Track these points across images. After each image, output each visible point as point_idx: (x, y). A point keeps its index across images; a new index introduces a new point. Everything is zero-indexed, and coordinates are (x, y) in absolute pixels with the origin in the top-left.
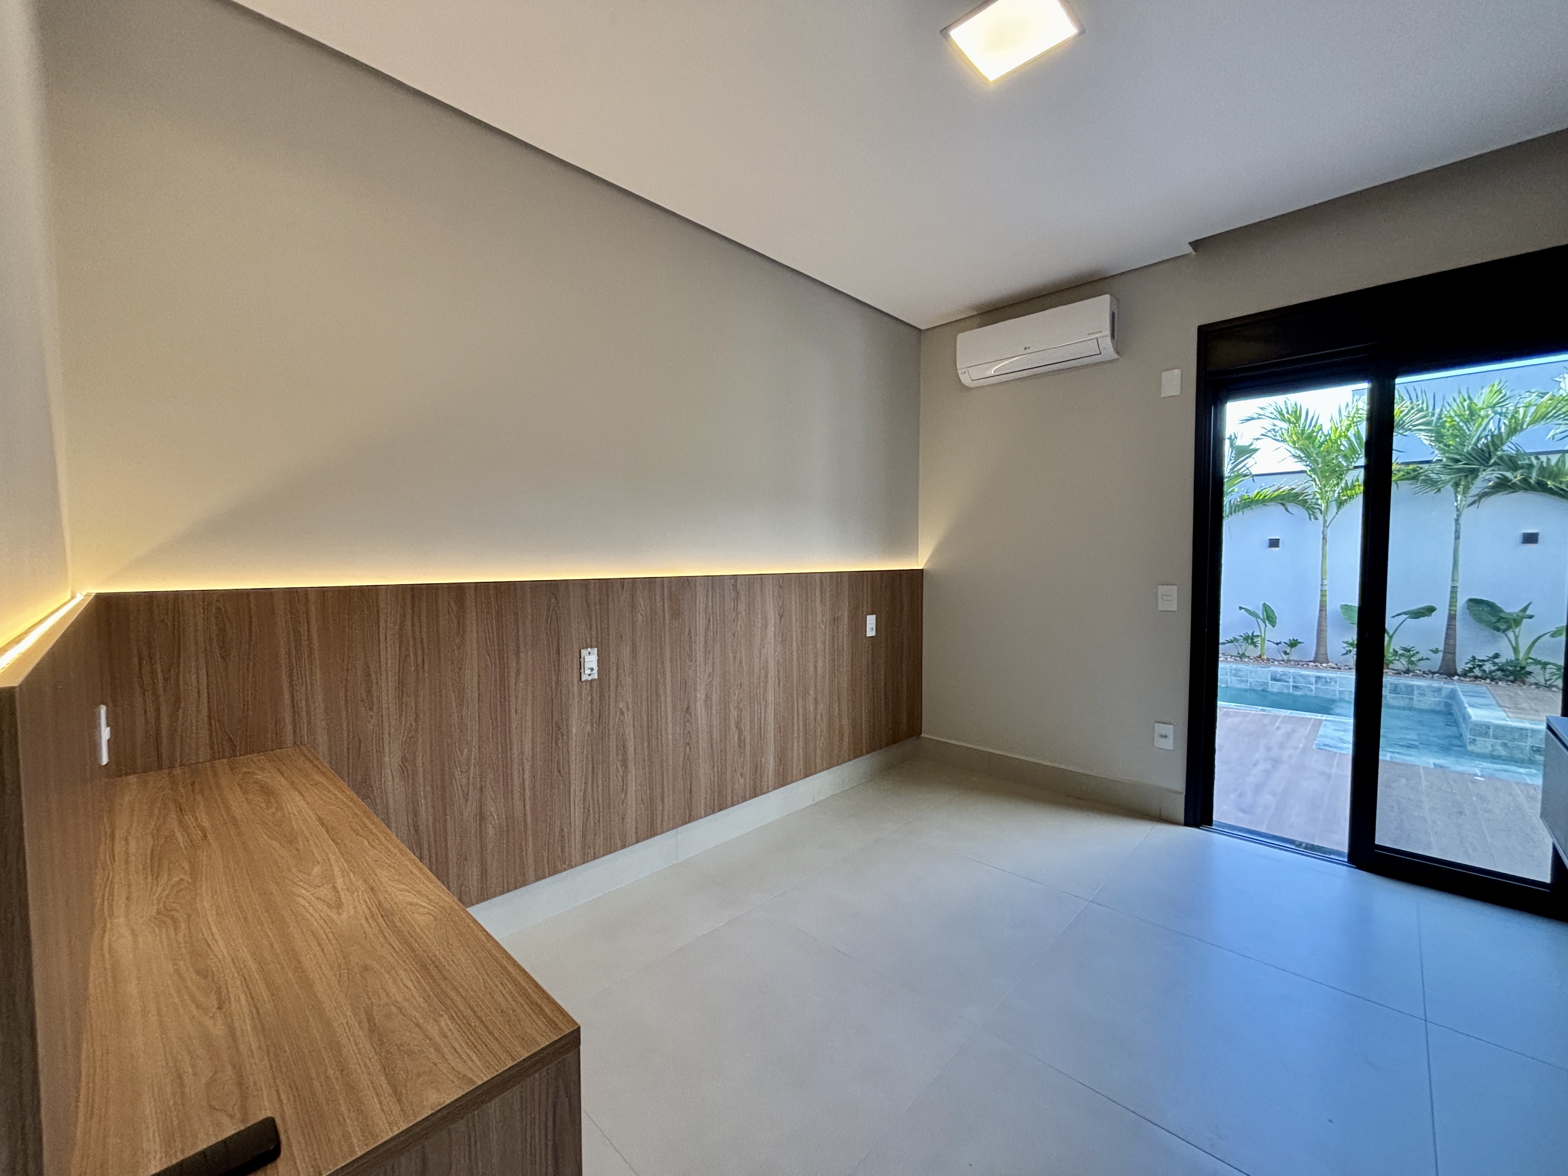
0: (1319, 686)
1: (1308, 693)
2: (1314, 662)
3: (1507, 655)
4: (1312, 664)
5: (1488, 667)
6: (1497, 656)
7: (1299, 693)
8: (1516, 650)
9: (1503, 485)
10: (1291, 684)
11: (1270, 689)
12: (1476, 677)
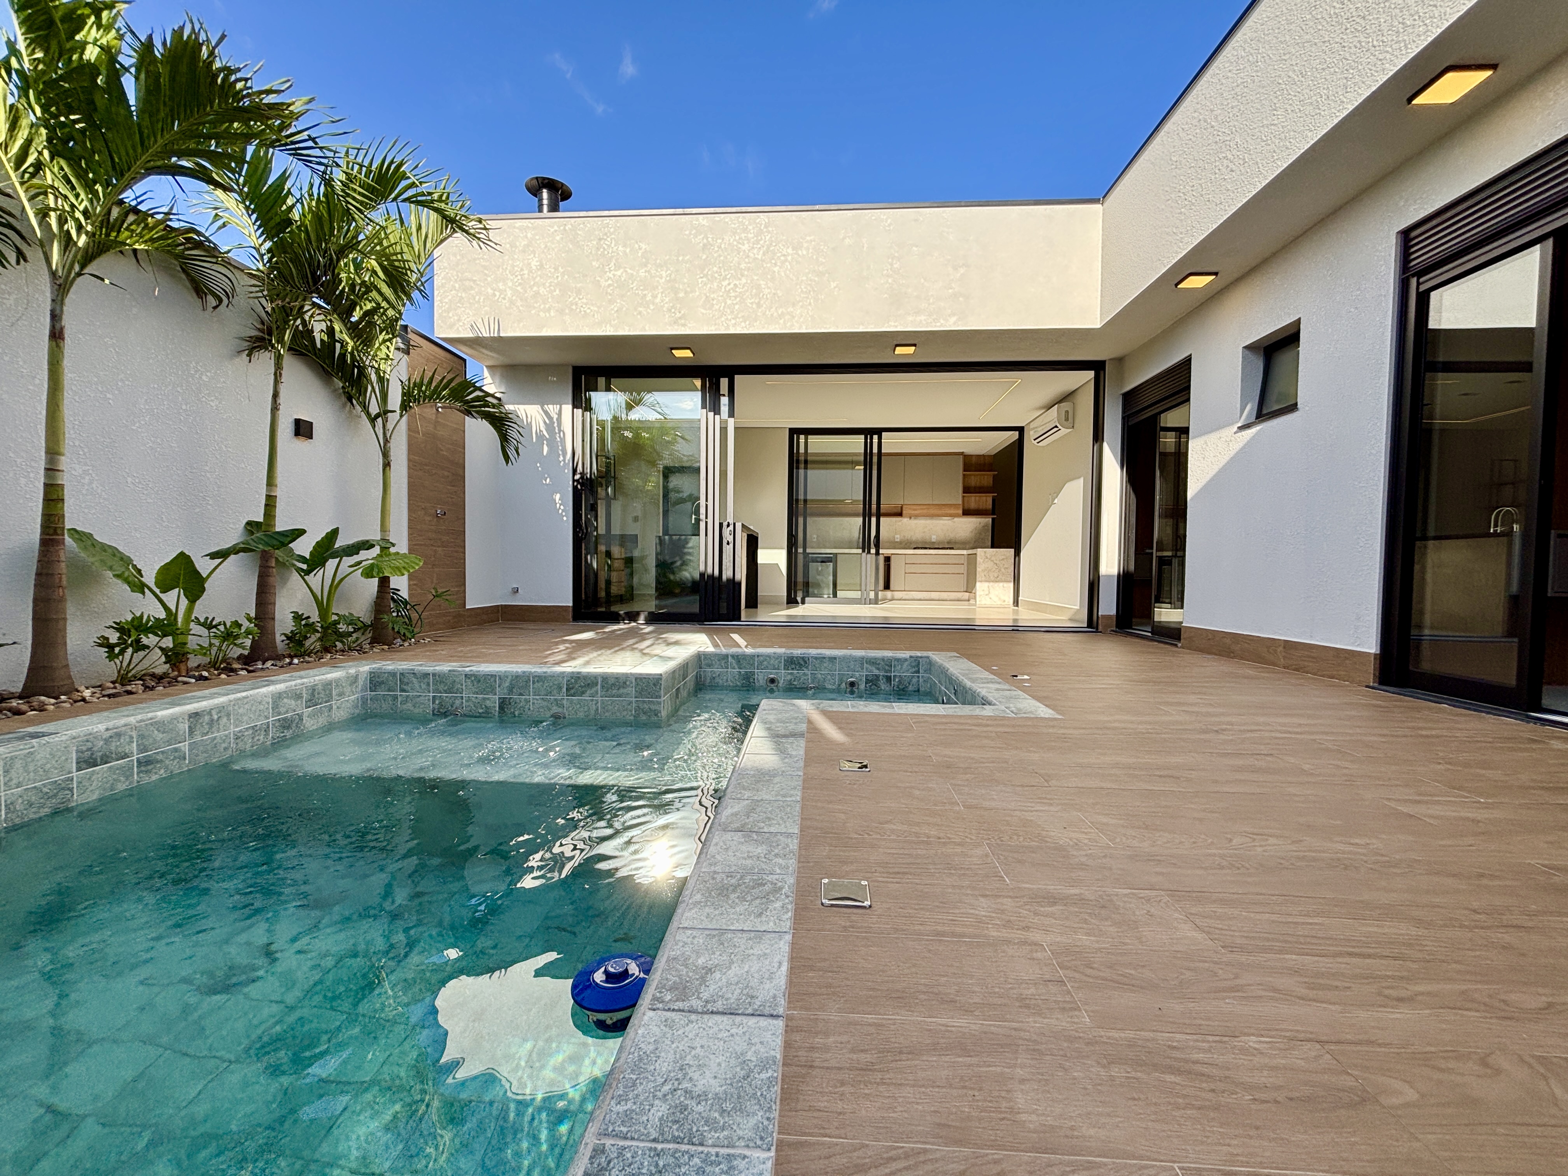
8: (319, 603)
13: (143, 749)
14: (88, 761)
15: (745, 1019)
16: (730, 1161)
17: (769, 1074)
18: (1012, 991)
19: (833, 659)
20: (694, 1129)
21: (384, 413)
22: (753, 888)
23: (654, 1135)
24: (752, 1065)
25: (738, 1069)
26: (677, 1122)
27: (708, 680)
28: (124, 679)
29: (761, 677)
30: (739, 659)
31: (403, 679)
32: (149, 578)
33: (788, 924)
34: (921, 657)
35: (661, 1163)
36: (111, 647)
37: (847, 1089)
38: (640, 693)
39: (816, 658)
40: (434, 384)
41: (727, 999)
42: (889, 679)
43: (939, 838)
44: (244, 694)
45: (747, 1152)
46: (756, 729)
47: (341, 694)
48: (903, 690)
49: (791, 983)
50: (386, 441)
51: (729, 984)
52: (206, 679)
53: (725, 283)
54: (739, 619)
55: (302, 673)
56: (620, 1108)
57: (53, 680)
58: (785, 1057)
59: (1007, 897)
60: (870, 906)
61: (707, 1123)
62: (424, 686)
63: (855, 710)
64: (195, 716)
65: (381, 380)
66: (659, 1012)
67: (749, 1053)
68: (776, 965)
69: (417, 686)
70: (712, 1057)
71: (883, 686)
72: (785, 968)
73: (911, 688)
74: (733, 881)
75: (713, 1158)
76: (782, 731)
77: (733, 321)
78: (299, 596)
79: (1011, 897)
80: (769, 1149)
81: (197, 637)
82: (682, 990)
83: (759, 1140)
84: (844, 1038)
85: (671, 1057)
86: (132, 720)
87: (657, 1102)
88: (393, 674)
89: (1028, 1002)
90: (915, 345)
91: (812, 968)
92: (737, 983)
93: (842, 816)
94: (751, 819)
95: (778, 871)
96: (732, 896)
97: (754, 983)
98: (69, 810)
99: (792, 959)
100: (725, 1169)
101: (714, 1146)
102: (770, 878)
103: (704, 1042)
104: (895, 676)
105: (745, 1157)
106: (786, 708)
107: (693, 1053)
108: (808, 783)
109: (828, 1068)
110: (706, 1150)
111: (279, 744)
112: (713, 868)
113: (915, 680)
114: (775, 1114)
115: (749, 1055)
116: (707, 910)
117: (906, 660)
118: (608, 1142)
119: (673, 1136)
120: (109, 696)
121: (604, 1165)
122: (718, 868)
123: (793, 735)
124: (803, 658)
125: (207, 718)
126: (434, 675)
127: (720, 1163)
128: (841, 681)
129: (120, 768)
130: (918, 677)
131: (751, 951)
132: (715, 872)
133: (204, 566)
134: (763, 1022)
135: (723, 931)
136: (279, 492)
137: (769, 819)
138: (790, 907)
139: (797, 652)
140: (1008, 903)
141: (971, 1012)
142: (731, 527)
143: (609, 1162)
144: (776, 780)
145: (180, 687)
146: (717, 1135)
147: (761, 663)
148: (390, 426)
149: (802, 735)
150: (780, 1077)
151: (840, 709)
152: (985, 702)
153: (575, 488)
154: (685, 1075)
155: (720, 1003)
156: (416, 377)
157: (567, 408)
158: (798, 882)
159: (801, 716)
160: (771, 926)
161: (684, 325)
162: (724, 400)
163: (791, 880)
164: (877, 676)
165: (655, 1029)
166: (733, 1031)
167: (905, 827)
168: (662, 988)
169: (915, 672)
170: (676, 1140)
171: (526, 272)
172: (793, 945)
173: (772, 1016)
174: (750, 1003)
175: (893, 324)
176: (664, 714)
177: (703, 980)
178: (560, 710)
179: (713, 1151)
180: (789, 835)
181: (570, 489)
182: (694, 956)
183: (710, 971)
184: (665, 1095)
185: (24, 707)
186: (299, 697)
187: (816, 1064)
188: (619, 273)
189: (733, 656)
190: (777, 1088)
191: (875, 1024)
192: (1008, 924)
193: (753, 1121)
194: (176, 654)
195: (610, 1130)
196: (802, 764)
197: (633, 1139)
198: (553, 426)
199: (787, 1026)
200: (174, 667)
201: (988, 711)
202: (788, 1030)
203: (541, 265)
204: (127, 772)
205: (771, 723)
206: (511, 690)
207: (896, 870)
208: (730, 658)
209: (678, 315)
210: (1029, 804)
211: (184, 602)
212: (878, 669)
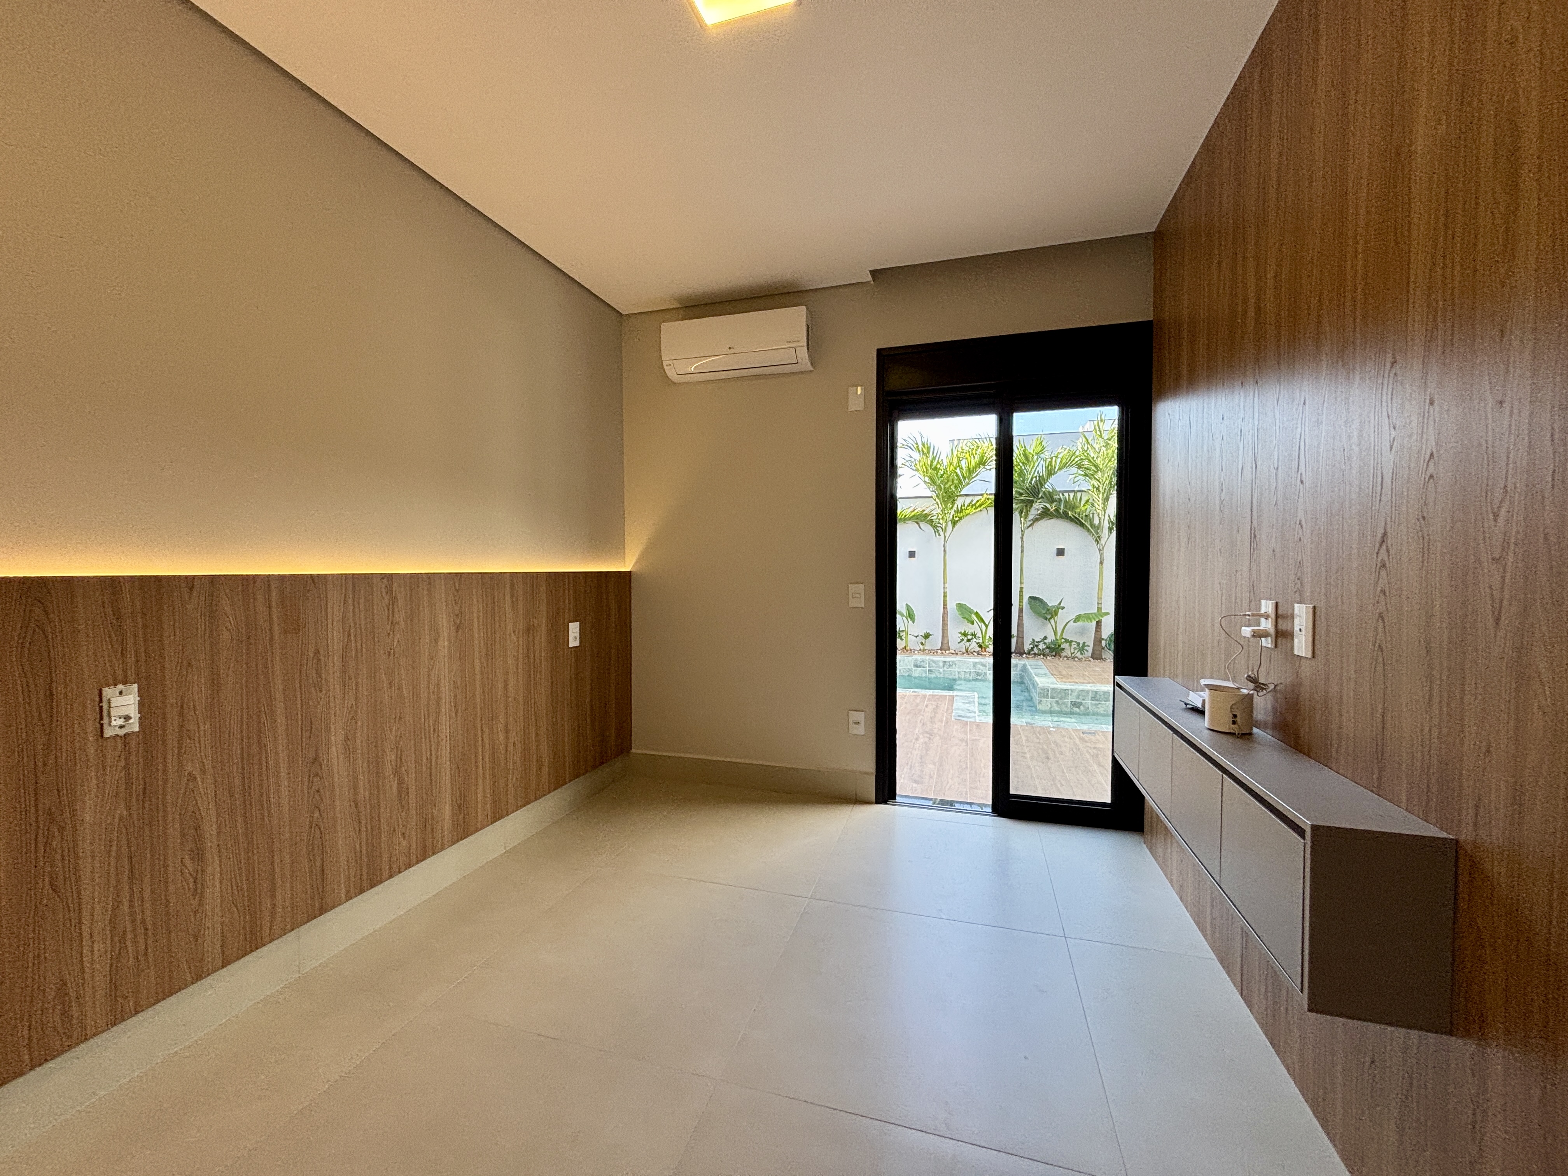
0: (945, 669)
1: (938, 675)
2: (941, 649)
3: (1051, 638)
4: (939, 651)
5: (1042, 646)
6: (1045, 638)
7: (933, 676)
8: (1055, 633)
9: (1045, 514)
10: (928, 668)
11: (913, 675)
12: (1035, 654)
13: (929, 667)
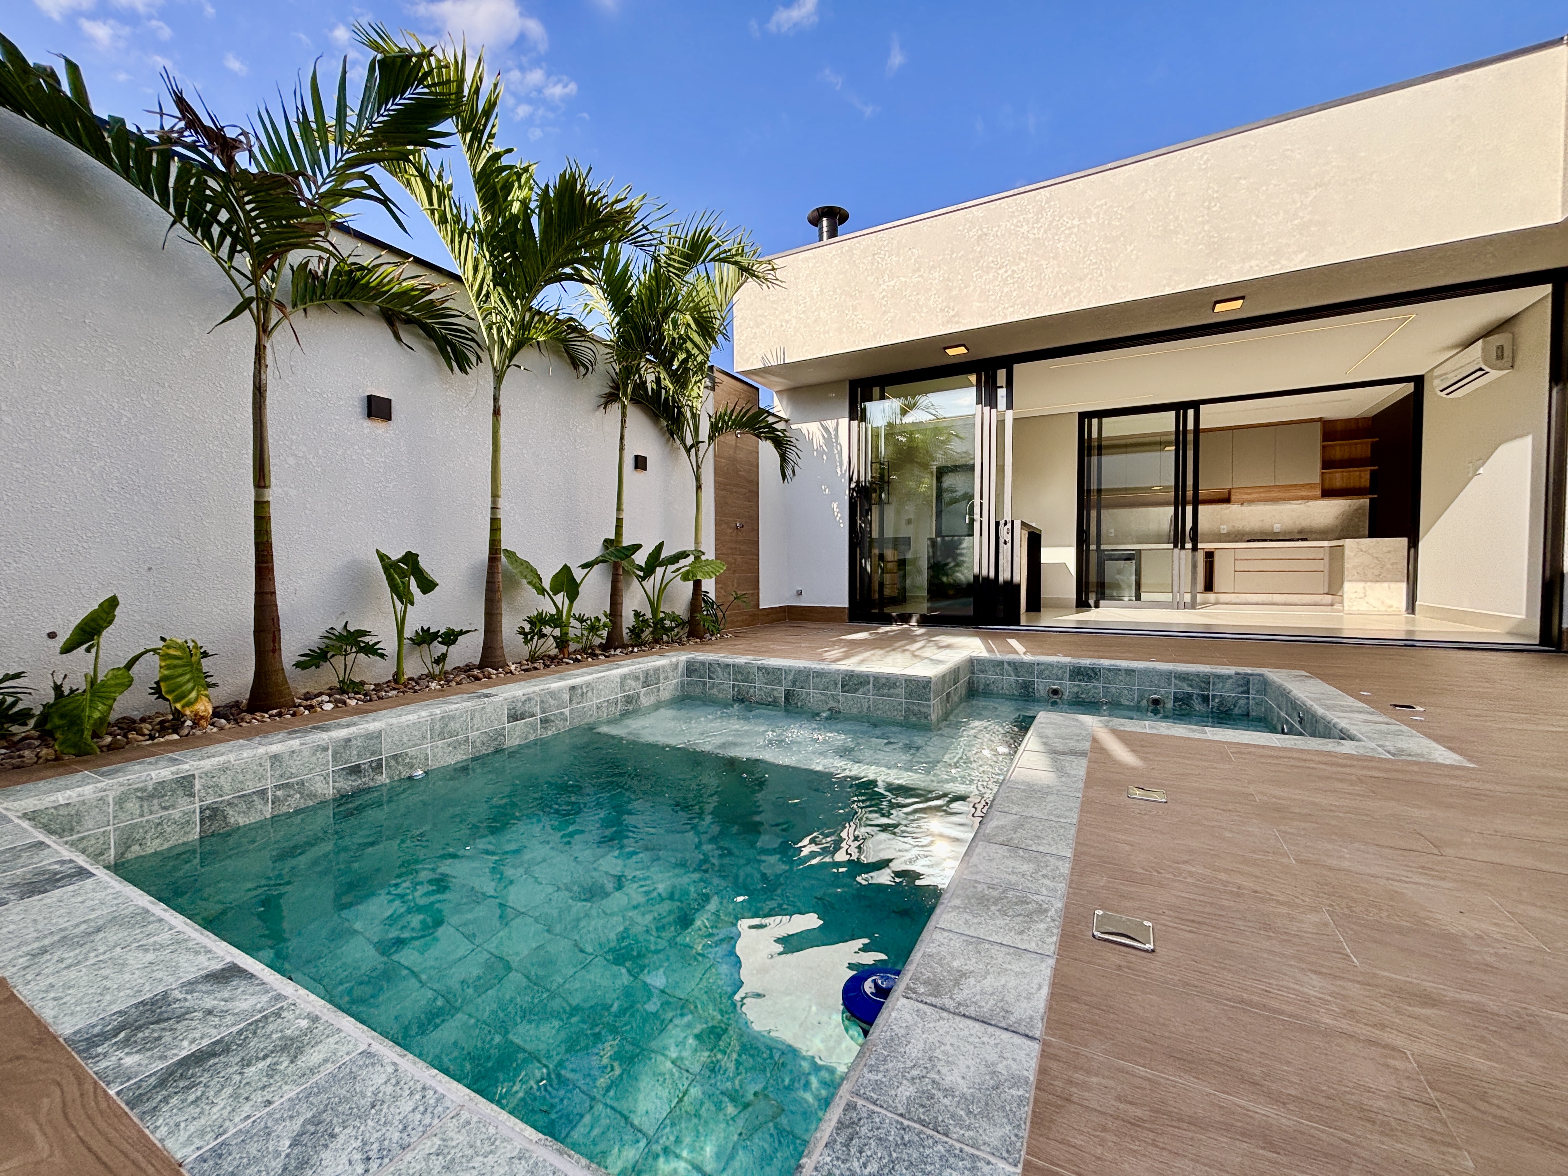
14: (514, 717)
15: (998, 1032)
16: (974, 1162)
17: (1021, 1092)
18: (1349, 1097)
19: (1130, 672)
20: (940, 1119)
21: (696, 444)
22: (1016, 904)
23: (901, 1110)
24: (1002, 1078)
25: (988, 1077)
26: (923, 1106)
27: (982, 687)
28: (533, 658)
29: (1042, 687)
30: (1017, 667)
31: (710, 668)
32: (547, 584)
33: (1053, 948)
34: (1251, 675)
35: (907, 1138)
36: (525, 634)
37: (1109, 1136)
38: (909, 695)
39: (1109, 670)
40: (735, 414)
41: (980, 1007)
42: (1205, 699)
43: (1255, 892)
44: (602, 674)
45: (992, 1160)
46: (1031, 741)
47: (666, 678)
48: (1226, 712)
49: (1050, 1008)
50: (698, 467)
51: (983, 993)
52: (579, 661)
53: (1000, 272)
54: (1018, 624)
55: (640, 660)
56: (872, 1077)
57: (495, 657)
58: (1039, 1081)
59: (1353, 981)
60: (1153, 951)
61: (953, 1116)
62: (726, 675)
63: (1154, 731)
64: (573, 688)
65: (694, 416)
66: (912, 1002)
67: (1000, 1065)
68: (1035, 987)
69: (720, 673)
70: (961, 1057)
71: (1198, 706)
72: (1045, 991)
73: (1236, 711)
74: (995, 893)
75: (957, 1152)
76: (1060, 748)
77: (1011, 309)
78: (638, 596)
79: (1358, 982)
80: (1016, 1165)
81: (575, 629)
82: (936, 987)
83: (1005, 1152)
84: (1111, 1083)
85: (921, 1045)
86: (537, 689)
87: (905, 1082)
88: (703, 664)
89: (1373, 1115)
90: (1243, 298)
91: (1076, 1000)
92: (992, 994)
93: (1127, 848)
94: (1018, 834)
95: (1045, 892)
96: (993, 908)
97: (1011, 998)
98: (503, 750)
99: (1054, 985)
100: (969, 1166)
101: (958, 1141)
102: (1035, 897)
103: (954, 1041)
104: (1213, 696)
105: (989, 1163)
106: (1067, 723)
107: (943, 1048)
108: (1087, 806)
109: (1087, 1107)
110: (950, 1142)
111: (625, 714)
112: (974, 877)
113: (1242, 702)
114: (1025, 1134)
115: (1000, 1067)
116: (965, 915)
117: (1230, 677)
118: (860, 1102)
119: (919, 1118)
120: (525, 670)
121: (856, 1120)
122: (979, 878)
123: (1073, 753)
124: (1092, 669)
125: (580, 691)
126: (734, 666)
127: (963, 1160)
128: (1141, 698)
129: (531, 724)
130: (1248, 698)
131: (1009, 967)
132: (976, 881)
133: (578, 574)
134: (1018, 1040)
135: (980, 940)
136: (625, 516)
137: (1038, 837)
138: (1055, 931)
139: (1086, 662)
140: (1354, 990)
141: (1284, 1103)
142: (1009, 526)
143: (860, 1119)
144: (1050, 798)
145: (564, 666)
146: (962, 1132)
147: (1041, 673)
148: (701, 454)
149: (1083, 754)
150: (1032, 1099)
151: (1134, 729)
152: (1344, 736)
153: (851, 498)
154: (934, 1066)
155: (973, 1008)
156: (721, 410)
157: (844, 422)
158: (1066, 906)
159: (1084, 733)
160: (1032, 946)
161: (958, 323)
162: (1002, 393)
163: (1059, 905)
164: (1190, 695)
165: (907, 1016)
166: (985, 1039)
167: (1208, 872)
168: (917, 979)
169: (1243, 692)
170: (921, 1122)
171: (808, 299)
172: (1057, 973)
173: (1027, 1036)
174: (1004, 1017)
175: (1210, 278)
176: (934, 717)
177: (957, 983)
178: (835, 705)
179: (958, 1145)
180: (1061, 858)
181: (847, 498)
182: (949, 958)
183: (963, 975)
184: (913, 1079)
185: (481, 675)
186: (637, 678)
187: (1075, 1099)
188: (892, 283)
189: (1009, 663)
190: (1029, 1109)
191: (1149, 1080)
192: (1351, 1014)
193: (999, 1133)
194: (562, 641)
195: (862, 1091)
196: (1081, 785)
197: (882, 1107)
198: (831, 439)
199: (1043, 1051)
200: (561, 651)
201: (1347, 747)
202: (1045, 1055)
203: (821, 291)
204: (533, 726)
205: (1047, 737)
206: (794, 683)
207: (1192, 918)
208: (1006, 665)
209: (952, 313)
210: (1405, 873)
211: (567, 602)
212: (1191, 686)
